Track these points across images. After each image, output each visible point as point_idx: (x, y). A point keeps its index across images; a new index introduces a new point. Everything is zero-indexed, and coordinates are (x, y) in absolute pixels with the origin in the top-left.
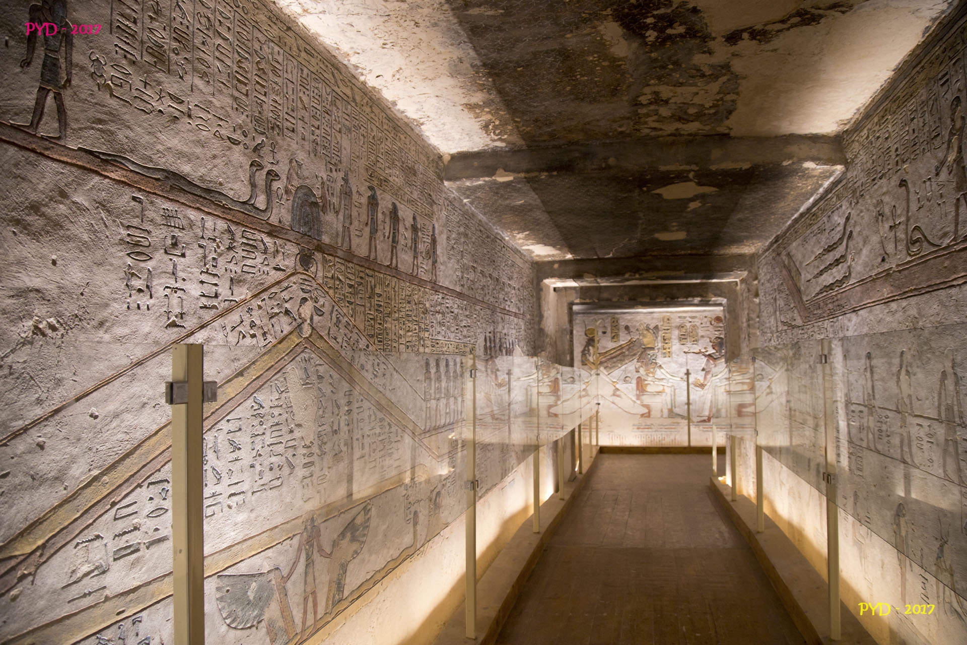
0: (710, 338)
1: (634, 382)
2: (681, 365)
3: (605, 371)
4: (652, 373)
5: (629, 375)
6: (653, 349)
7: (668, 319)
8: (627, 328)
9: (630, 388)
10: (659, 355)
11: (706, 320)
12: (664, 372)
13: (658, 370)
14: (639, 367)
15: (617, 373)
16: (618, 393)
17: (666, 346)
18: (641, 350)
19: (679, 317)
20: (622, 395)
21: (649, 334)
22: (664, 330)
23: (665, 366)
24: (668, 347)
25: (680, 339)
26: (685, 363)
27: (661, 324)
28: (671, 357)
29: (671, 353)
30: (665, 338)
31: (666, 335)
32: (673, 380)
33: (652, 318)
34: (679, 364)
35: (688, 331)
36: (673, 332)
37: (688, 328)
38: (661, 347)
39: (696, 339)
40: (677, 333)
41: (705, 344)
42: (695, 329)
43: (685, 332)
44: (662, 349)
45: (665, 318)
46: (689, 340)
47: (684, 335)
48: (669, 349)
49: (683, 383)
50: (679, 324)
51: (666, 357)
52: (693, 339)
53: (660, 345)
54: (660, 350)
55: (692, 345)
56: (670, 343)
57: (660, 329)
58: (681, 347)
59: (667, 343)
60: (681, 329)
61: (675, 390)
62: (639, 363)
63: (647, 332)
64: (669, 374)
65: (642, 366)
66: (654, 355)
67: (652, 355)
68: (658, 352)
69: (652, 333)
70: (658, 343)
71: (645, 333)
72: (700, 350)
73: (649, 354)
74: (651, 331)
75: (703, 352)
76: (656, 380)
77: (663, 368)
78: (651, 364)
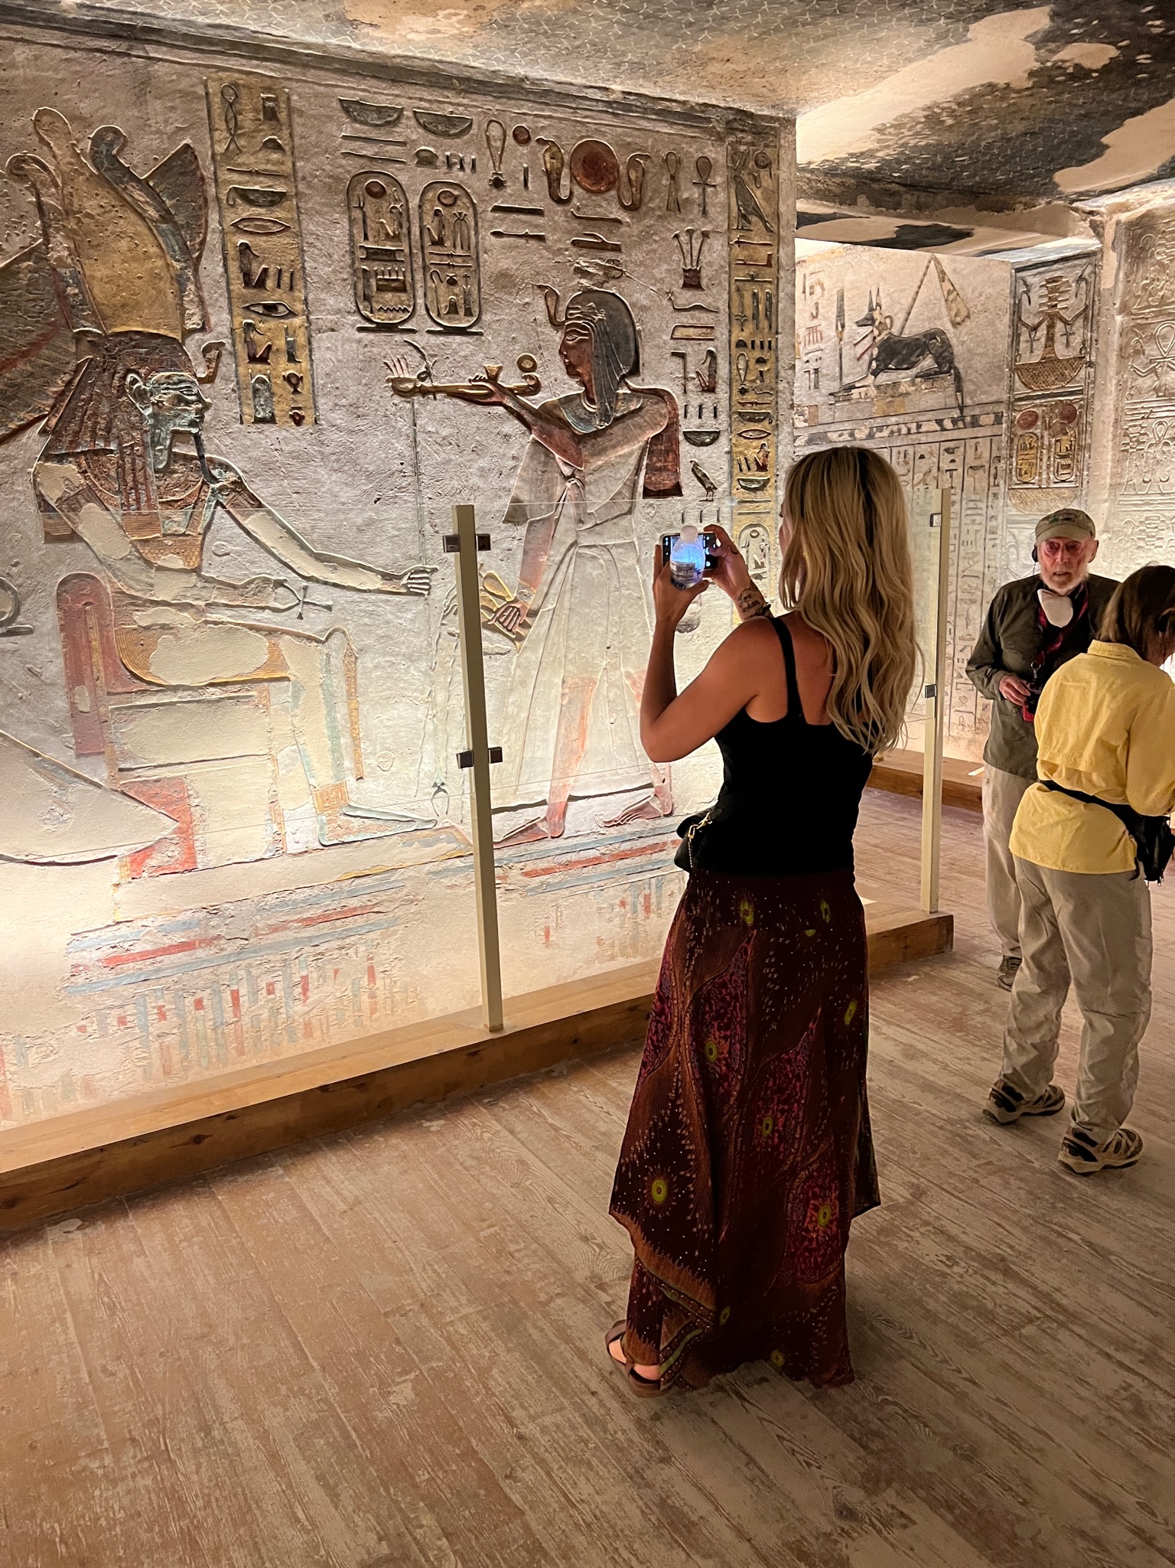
0: (549, 293)
1: (45, 618)
2: (381, 486)
4: (182, 541)
6: (163, 350)
7: (271, 115)
9: (10, 669)
10: (222, 398)
11: (519, 158)
13: (222, 519)
14: (72, 503)
17: (270, 331)
18: (71, 356)
19: (347, 107)
21: (129, 223)
22: (245, 196)
23: (274, 486)
24: (280, 343)
25: (360, 286)
26: (409, 470)
27: (220, 149)
28: (309, 420)
29: (305, 388)
30: (257, 270)
31: (261, 241)
32: (337, 592)
33: (143, 88)
34: (369, 476)
35: (415, 230)
36: (310, 226)
37: (414, 202)
38: (227, 342)
39: (467, 294)
40: (340, 232)
41: (522, 338)
42: (461, 218)
43: (396, 238)
44: (242, 351)
45: (246, 103)
46: (420, 301)
47: (389, 256)
48: (292, 358)
49: (401, 608)
50: (353, 166)
51: (271, 420)
52: (446, 296)
53: (221, 322)
54: (227, 366)
55: (442, 339)
56: (292, 314)
57: (212, 190)
58: (372, 344)
59: (270, 309)
60: (368, 209)
61: (352, 657)
62: (70, 468)
63: (105, 199)
64: (303, 547)
65: (91, 493)
66: (180, 400)
67: (165, 397)
68: (210, 379)
69: (152, 212)
70: (202, 302)
71: (91, 206)
72: (493, 379)
73: (141, 395)
74: (139, 196)
75: (511, 390)
76: (215, 596)
77: (260, 505)
78: (168, 471)
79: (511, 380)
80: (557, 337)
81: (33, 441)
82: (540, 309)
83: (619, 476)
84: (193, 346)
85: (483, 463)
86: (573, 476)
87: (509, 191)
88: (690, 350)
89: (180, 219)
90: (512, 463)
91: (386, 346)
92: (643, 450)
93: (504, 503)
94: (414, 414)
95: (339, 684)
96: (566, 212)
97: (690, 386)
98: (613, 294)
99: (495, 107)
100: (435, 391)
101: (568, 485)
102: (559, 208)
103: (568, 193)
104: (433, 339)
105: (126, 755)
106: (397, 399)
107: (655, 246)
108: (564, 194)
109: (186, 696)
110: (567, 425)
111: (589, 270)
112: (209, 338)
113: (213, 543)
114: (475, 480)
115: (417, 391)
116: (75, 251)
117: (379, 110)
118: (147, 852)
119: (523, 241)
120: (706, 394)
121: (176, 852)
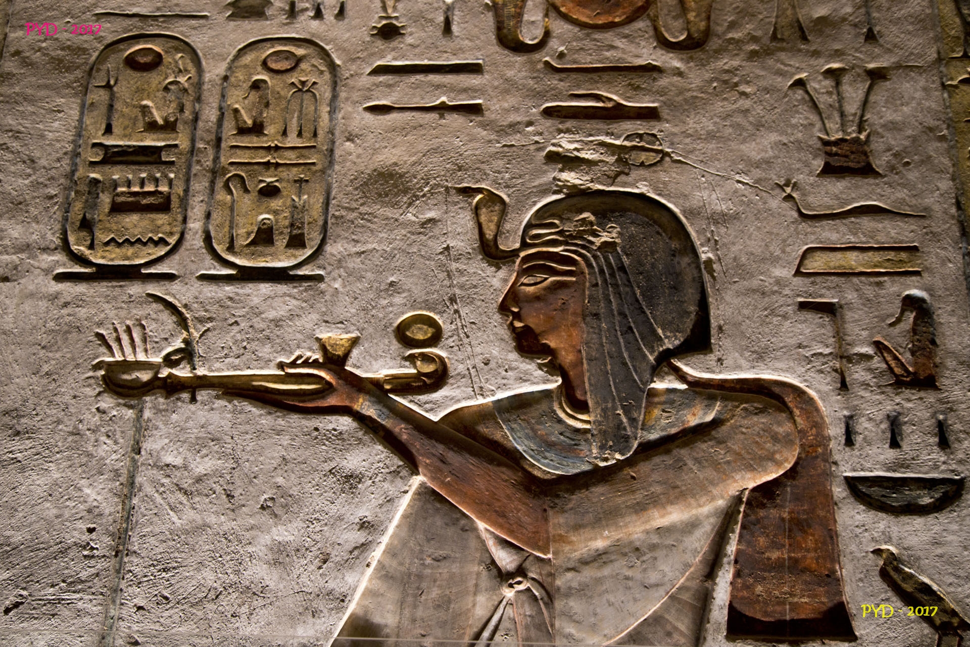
25: (78, 206)
26: (103, 543)
37: (214, 71)
39: (298, 211)
40: (60, 125)
42: (304, 90)
43: (169, 127)
46: (195, 225)
47: (150, 156)
50: (111, 31)
52: (252, 216)
55: (229, 289)
58: (80, 301)
60: (122, 90)
72: (335, 362)
75: (377, 384)
79: (379, 363)
80: (498, 280)
82: (459, 229)
83: (653, 577)
85: (284, 534)
86: (521, 571)
87: (409, 40)
88: (851, 296)
90: (359, 537)
91: (109, 304)
92: (727, 518)
94: (141, 428)
96: (533, 63)
97: (858, 374)
98: (642, 196)
100: (195, 386)
101: (509, 594)
102: (519, 59)
103: (539, 33)
104: (210, 291)
106: (107, 402)
107: (745, 103)
108: (529, 37)
110: (513, 459)
111: (583, 155)
115: (157, 386)
119: (434, 116)
120: (907, 393)
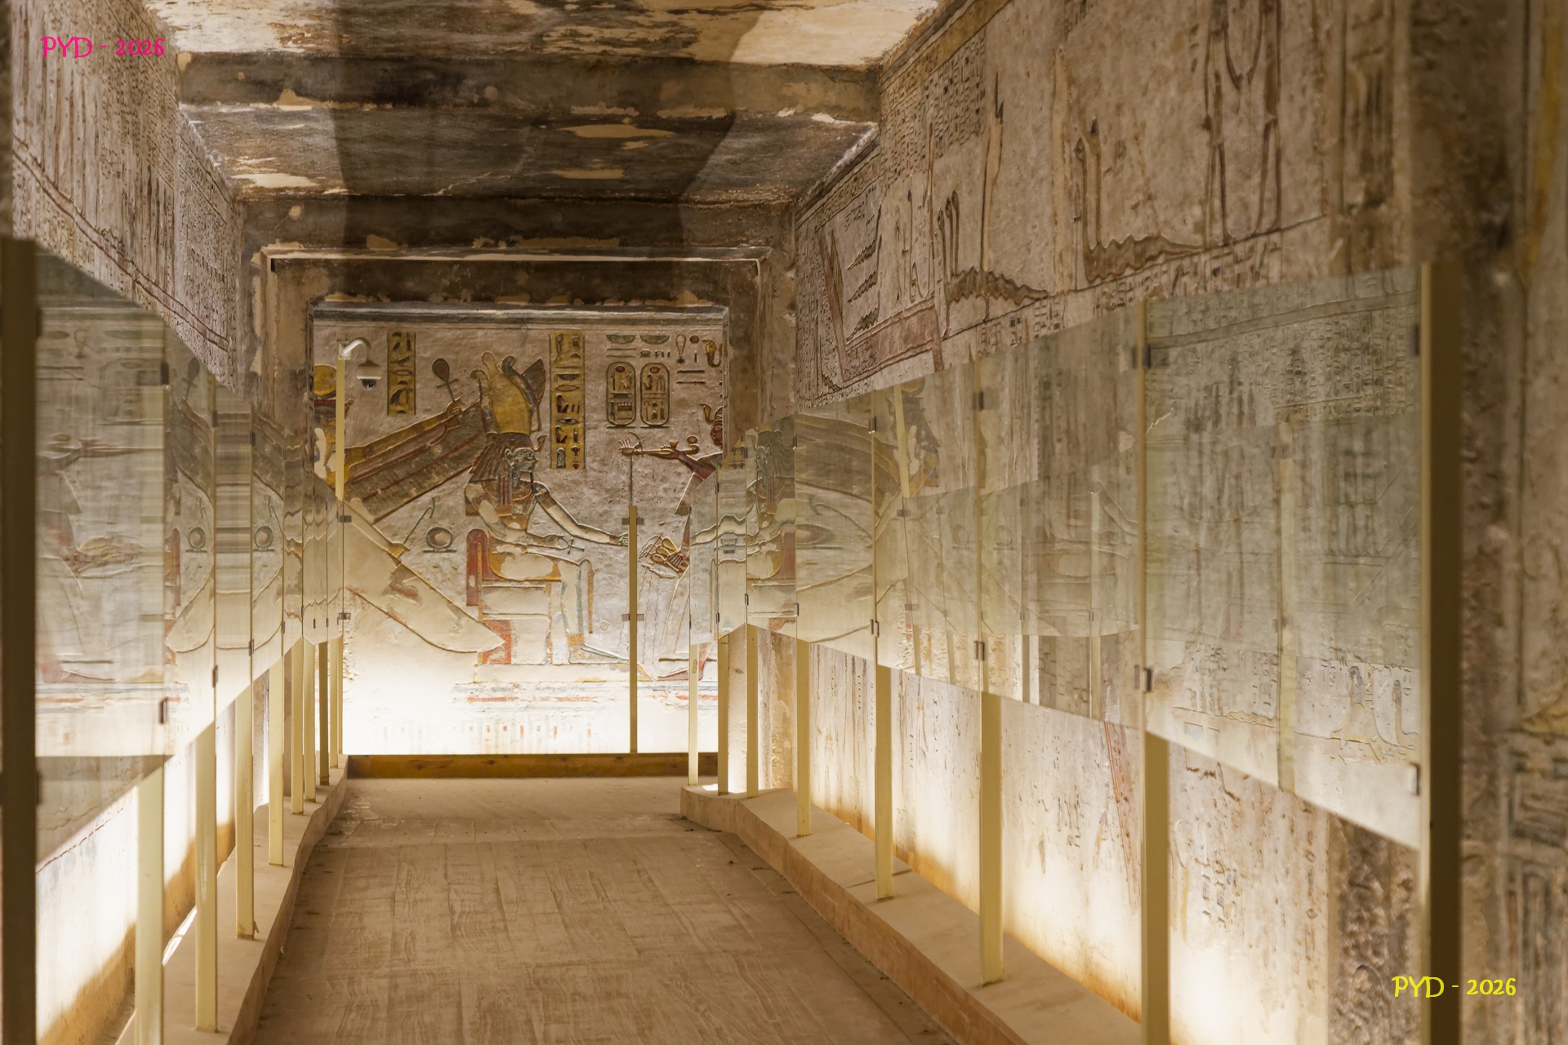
0: (706, 408)
1: (462, 546)
2: (612, 496)
3: (363, 511)
4: (520, 519)
5: (444, 524)
6: (521, 439)
7: (576, 344)
8: (441, 369)
9: (446, 566)
10: (543, 458)
11: (694, 348)
12: (557, 516)
13: (538, 508)
14: (478, 501)
15: (405, 516)
16: (407, 582)
17: (568, 431)
18: (483, 441)
19: (610, 337)
20: (421, 589)
21: (514, 391)
22: (562, 377)
23: (563, 495)
24: (571, 435)
25: (610, 409)
26: (627, 489)
27: (553, 359)
28: (581, 466)
29: (580, 453)
30: (564, 405)
31: (567, 395)
32: (587, 543)
33: (524, 340)
34: (607, 491)
35: (638, 384)
36: (589, 386)
37: (638, 373)
38: (548, 435)
39: (662, 410)
40: (602, 388)
41: (690, 428)
42: (661, 378)
43: (629, 388)
44: (554, 438)
45: (566, 341)
46: (638, 414)
47: (625, 396)
48: (576, 440)
49: (618, 552)
50: (611, 360)
51: (564, 467)
52: (651, 411)
53: (546, 426)
54: (547, 445)
55: (648, 430)
56: (577, 422)
57: (548, 376)
58: (613, 434)
59: (568, 421)
60: (616, 377)
61: (591, 574)
62: (479, 486)
63: (506, 382)
64: (573, 521)
65: (486, 497)
66: (526, 459)
67: (520, 458)
68: (539, 450)
69: (523, 386)
70: (539, 420)
71: (499, 386)
72: (674, 446)
73: (510, 457)
74: (519, 380)
75: (683, 452)
76: (532, 542)
77: (555, 503)
78: (518, 488)
79: (683, 447)
80: (710, 427)
81: (467, 476)
82: (701, 414)
84: (534, 437)
85: (666, 485)
87: (686, 364)
89: (534, 388)
90: (681, 486)
91: (619, 434)
93: (677, 505)
94: (631, 465)
95: (584, 585)
96: (717, 370)
99: (680, 329)
100: (643, 453)
102: (713, 369)
103: (718, 362)
104: (644, 431)
105: (486, 607)
106: (624, 458)
108: (716, 362)
109: (514, 584)
112: (540, 434)
113: (534, 518)
114: (661, 494)
115: (632, 453)
116: (492, 403)
117: (624, 337)
118: (490, 652)
119: (693, 385)
121: (502, 654)
